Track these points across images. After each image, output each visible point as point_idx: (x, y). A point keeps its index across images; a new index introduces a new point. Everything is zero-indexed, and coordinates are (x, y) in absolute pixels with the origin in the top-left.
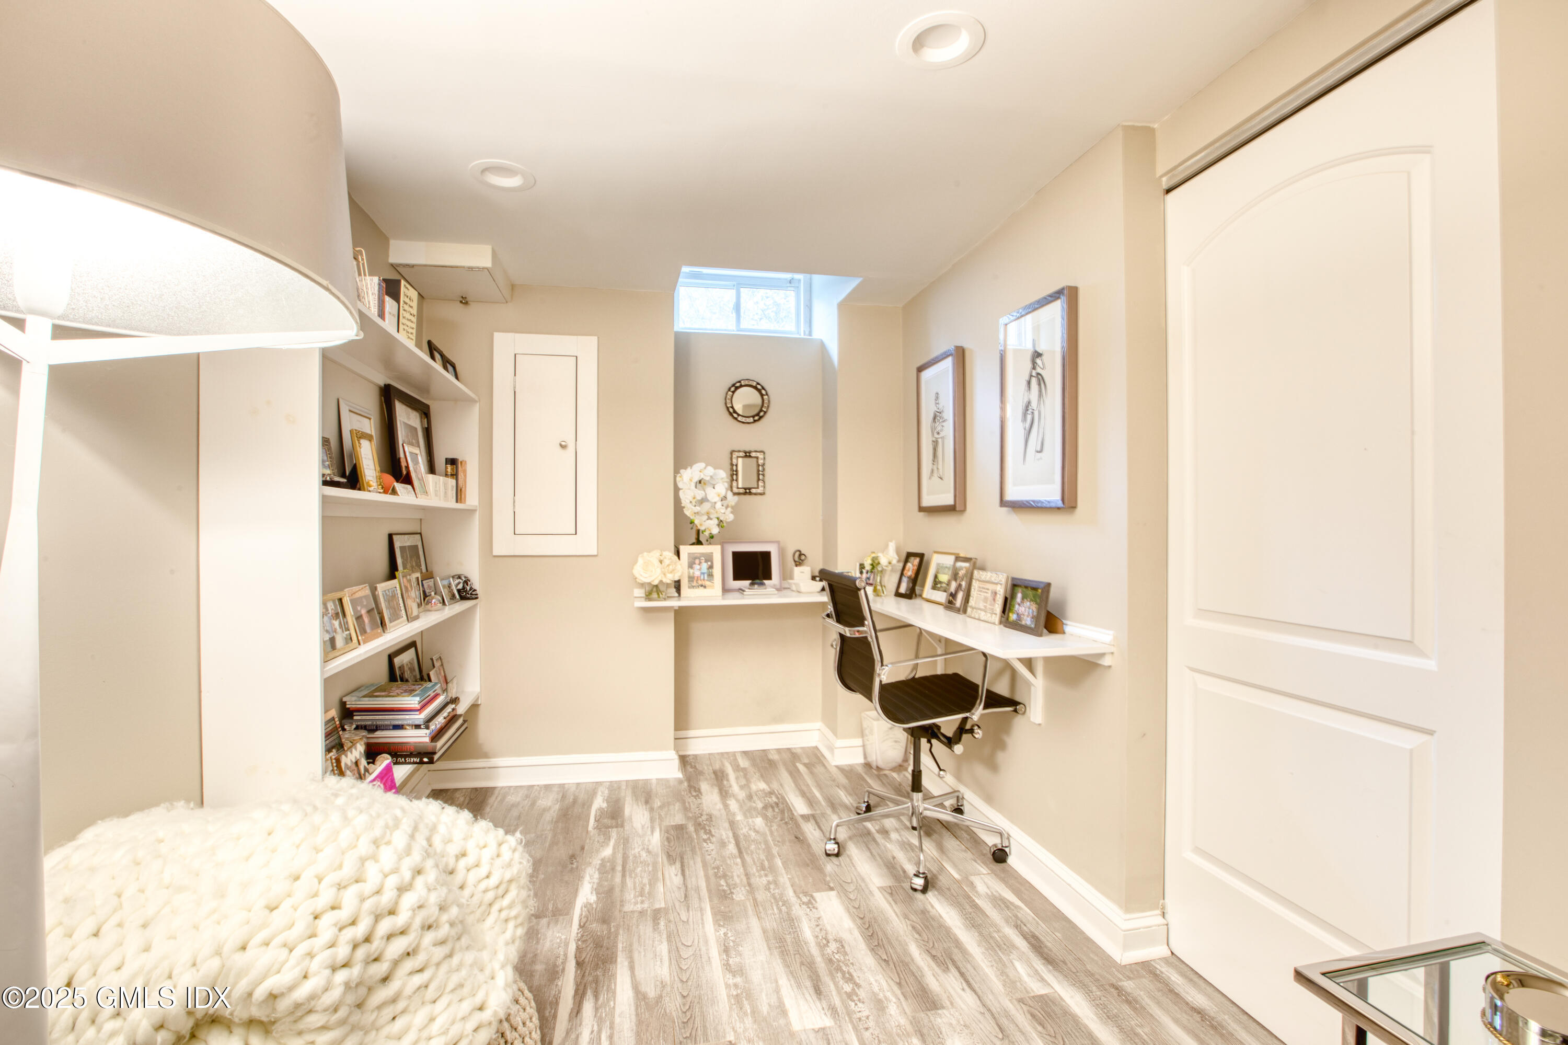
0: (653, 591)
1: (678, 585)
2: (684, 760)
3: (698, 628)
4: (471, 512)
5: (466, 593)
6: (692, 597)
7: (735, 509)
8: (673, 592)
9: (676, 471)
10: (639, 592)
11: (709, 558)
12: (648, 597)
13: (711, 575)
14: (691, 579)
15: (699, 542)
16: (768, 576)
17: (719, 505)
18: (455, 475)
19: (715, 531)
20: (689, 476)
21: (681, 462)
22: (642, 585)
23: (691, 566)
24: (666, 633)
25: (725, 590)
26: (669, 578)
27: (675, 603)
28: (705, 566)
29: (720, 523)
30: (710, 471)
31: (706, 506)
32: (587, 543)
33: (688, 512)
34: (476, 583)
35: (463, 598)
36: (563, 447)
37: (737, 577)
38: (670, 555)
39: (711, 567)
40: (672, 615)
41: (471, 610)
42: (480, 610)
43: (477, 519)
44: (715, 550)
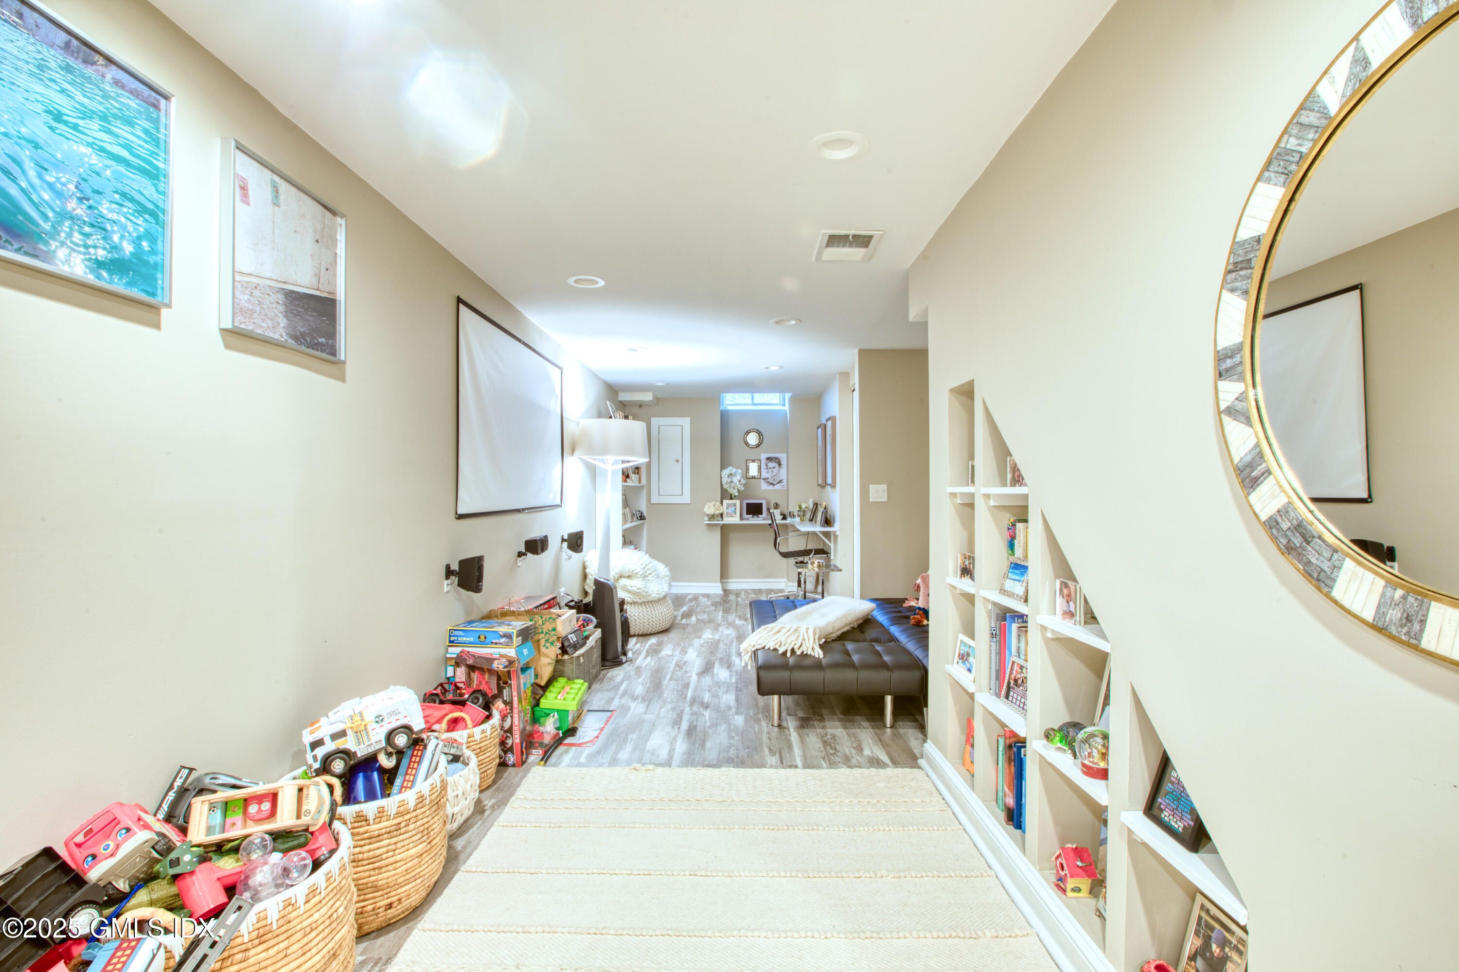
0: (712, 517)
1: (722, 515)
2: (725, 590)
3: (733, 536)
4: (643, 487)
5: (642, 518)
6: (727, 520)
7: (745, 485)
8: (720, 518)
9: (721, 471)
10: (706, 518)
11: (735, 505)
12: (710, 520)
13: (735, 512)
14: (727, 513)
15: (731, 499)
16: (761, 514)
17: (738, 484)
18: (638, 473)
19: (737, 494)
20: (726, 472)
21: (723, 467)
22: (708, 515)
23: (727, 508)
24: (717, 536)
25: (741, 518)
26: (717, 512)
27: (721, 522)
28: (733, 508)
29: (739, 491)
30: (734, 470)
31: (733, 485)
32: (686, 499)
33: (725, 487)
34: (645, 514)
35: (641, 519)
36: (677, 461)
37: (747, 514)
38: (718, 504)
39: (735, 509)
40: (719, 528)
41: (642, 524)
42: (646, 524)
43: (645, 489)
44: (738, 502)
